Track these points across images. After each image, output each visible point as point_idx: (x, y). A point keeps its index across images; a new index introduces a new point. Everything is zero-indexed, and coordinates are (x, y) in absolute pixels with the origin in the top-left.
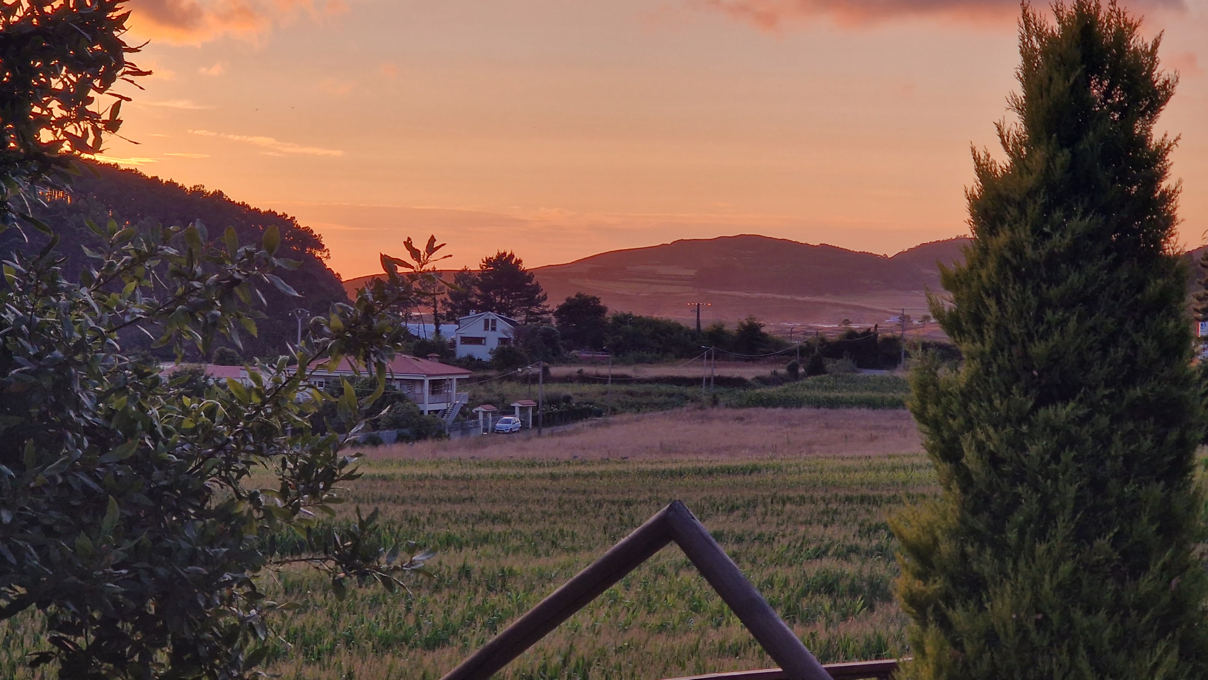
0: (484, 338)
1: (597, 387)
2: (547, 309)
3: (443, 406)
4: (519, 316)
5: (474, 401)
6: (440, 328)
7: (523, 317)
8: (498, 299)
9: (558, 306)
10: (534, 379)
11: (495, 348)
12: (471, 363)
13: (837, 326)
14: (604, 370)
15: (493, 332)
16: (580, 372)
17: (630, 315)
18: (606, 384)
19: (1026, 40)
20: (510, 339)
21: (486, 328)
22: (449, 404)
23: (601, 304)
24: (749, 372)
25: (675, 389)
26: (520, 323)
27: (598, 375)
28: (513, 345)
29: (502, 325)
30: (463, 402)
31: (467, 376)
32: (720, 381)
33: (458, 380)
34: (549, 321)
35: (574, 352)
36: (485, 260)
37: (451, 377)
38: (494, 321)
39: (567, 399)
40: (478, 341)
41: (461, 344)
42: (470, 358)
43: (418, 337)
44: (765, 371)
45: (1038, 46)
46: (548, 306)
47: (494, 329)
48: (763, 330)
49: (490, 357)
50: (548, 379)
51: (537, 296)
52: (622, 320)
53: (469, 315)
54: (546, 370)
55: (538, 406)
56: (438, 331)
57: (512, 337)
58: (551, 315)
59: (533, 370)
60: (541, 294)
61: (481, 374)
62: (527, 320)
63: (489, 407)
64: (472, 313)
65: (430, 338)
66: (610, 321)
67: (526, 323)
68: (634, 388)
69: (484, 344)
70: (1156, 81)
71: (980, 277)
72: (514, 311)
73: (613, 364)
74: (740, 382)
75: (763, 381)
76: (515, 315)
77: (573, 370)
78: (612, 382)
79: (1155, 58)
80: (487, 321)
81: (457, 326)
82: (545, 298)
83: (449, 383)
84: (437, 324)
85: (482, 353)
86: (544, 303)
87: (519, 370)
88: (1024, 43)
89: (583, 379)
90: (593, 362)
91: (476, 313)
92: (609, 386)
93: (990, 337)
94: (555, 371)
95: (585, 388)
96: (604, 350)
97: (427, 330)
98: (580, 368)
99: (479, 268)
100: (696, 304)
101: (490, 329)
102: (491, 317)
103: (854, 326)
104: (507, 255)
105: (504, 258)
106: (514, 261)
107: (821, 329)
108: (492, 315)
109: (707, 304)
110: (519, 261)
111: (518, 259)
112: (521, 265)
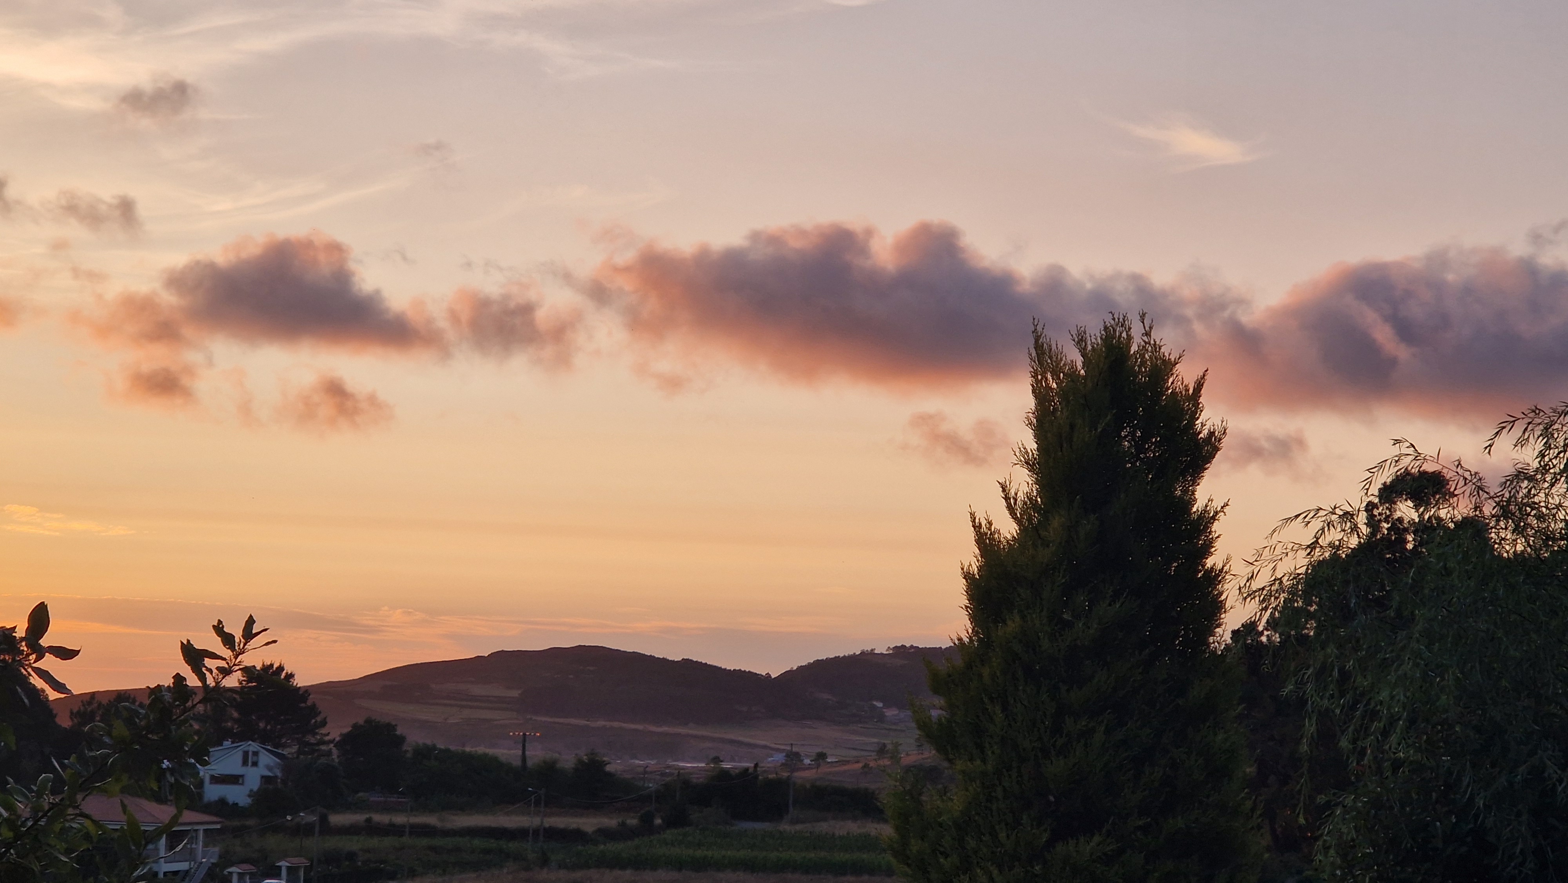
0: (242, 776)
1: (388, 842)
2: (327, 738)
3: (183, 866)
4: (290, 746)
5: (226, 860)
7: (295, 749)
8: (262, 725)
9: (341, 735)
10: (306, 830)
11: (255, 788)
12: (222, 807)
13: (703, 765)
14: (400, 819)
15: (255, 769)
16: (369, 820)
17: (434, 747)
18: (402, 836)
19: (1040, 377)
20: (276, 777)
21: (245, 763)
22: (193, 863)
23: (398, 733)
24: (588, 823)
25: (493, 844)
26: (290, 756)
27: (392, 825)
28: (280, 786)
29: (266, 759)
30: (213, 861)
31: (218, 826)
32: (552, 834)
33: (205, 830)
34: (329, 753)
35: (361, 794)
37: (196, 827)
38: (256, 754)
39: (351, 856)
40: (234, 779)
41: (211, 783)
42: (222, 802)
44: (610, 822)
45: (1055, 385)
46: (328, 734)
47: (255, 764)
48: (608, 768)
49: (249, 801)
50: (326, 829)
51: (313, 721)
52: (424, 753)
53: (222, 745)
54: (324, 819)
55: (312, 864)
57: (279, 774)
58: (331, 746)
59: (307, 817)
60: (319, 719)
61: (236, 823)
62: (299, 752)
63: (247, 867)
64: (227, 743)
66: (409, 755)
67: (298, 757)
68: (438, 842)
69: (242, 784)
70: (1200, 433)
71: (980, 676)
72: (284, 740)
73: (412, 810)
74: (578, 835)
75: (606, 834)
76: (284, 746)
77: (358, 818)
78: (411, 833)
79: (1199, 404)
80: (246, 754)
82: (324, 723)
83: (194, 835)
85: (238, 795)
86: (323, 731)
87: (289, 818)
88: (1037, 380)
89: (371, 829)
90: (386, 808)
91: (233, 743)
92: (406, 840)
93: (993, 753)
94: (337, 819)
95: (374, 842)
96: (401, 793)
98: (368, 816)
99: (238, 686)
100: (521, 734)
101: (250, 764)
102: (251, 749)
103: (726, 765)
104: (275, 666)
105: (271, 671)
106: (283, 675)
107: (684, 768)
108: (253, 746)
109: (535, 735)
110: (290, 676)
111: (289, 672)
112: (292, 681)
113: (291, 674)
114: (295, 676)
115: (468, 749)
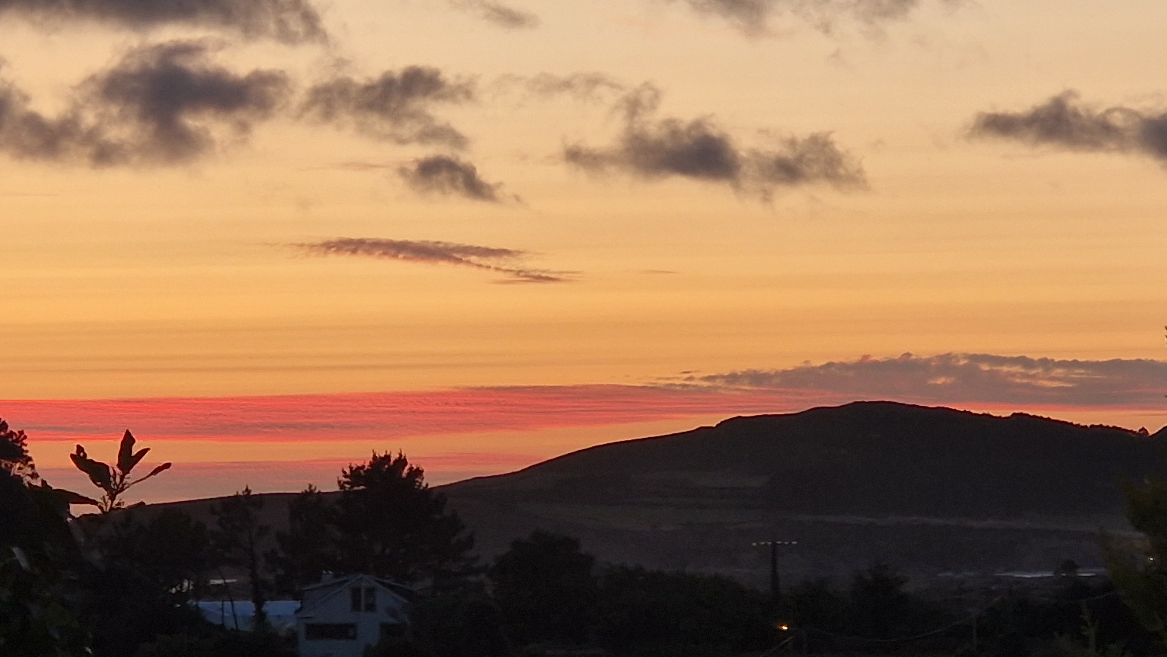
0: (352, 626)
2: (476, 564)
4: (421, 578)
6: (264, 608)
7: (428, 582)
8: (377, 548)
9: (497, 558)
11: (373, 643)
13: (1049, 574)
15: (371, 614)
17: (639, 570)
20: (403, 624)
21: (356, 606)
23: (582, 550)
26: (423, 593)
28: (409, 637)
29: (387, 598)
34: (481, 586)
36: (348, 472)
38: (371, 591)
40: (340, 631)
41: (309, 638)
43: (222, 627)
46: (478, 558)
47: (371, 607)
48: (908, 588)
51: (455, 539)
52: (624, 579)
53: (318, 579)
56: (260, 616)
57: (407, 620)
58: (483, 576)
60: (463, 535)
62: (436, 587)
64: (328, 576)
65: (246, 627)
66: (600, 584)
67: (434, 593)
69: (354, 638)
72: (412, 569)
76: (413, 578)
80: (356, 592)
81: (298, 605)
82: (470, 542)
84: (259, 603)
85: (349, 654)
86: (470, 553)
91: (336, 576)
97: (239, 613)
99: (337, 489)
100: (770, 543)
101: (363, 607)
102: (364, 585)
103: (1084, 574)
104: (393, 459)
105: (386, 466)
106: (406, 470)
107: (1019, 581)
108: (366, 581)
109: (790, 543)
110: (418, 473)
111: (415, 467)
112: (420, 480)
113: (418, 469)
114: (424, 474)
115: (690, 570)
